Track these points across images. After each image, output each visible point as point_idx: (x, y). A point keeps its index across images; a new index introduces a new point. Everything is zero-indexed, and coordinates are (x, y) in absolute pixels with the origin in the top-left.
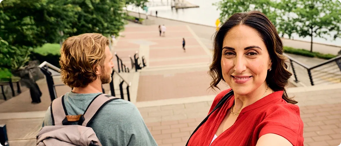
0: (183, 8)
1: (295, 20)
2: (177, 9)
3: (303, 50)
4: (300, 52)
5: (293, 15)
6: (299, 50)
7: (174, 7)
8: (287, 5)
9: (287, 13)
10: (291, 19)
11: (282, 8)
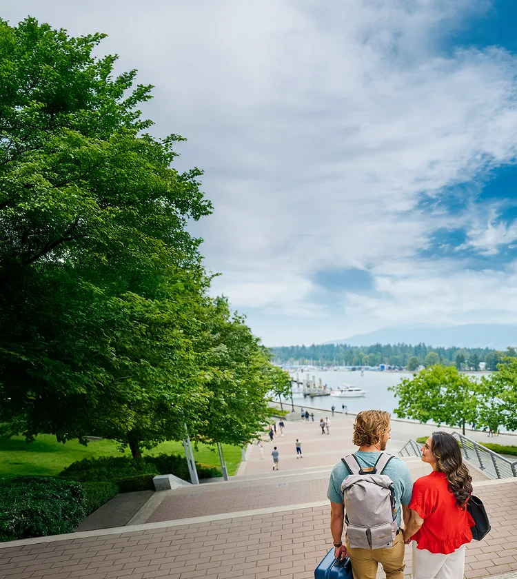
0: (320, 396)
1: (502, 407)
2: (312, 397)
3: (513, 447)
4: (509, 450)
5: (498, 401)
6: (508, 447)
7: (308, 395)
8: (490, 388)
9: (490, 399)
10: (496, 406)
11: (483, 391)
